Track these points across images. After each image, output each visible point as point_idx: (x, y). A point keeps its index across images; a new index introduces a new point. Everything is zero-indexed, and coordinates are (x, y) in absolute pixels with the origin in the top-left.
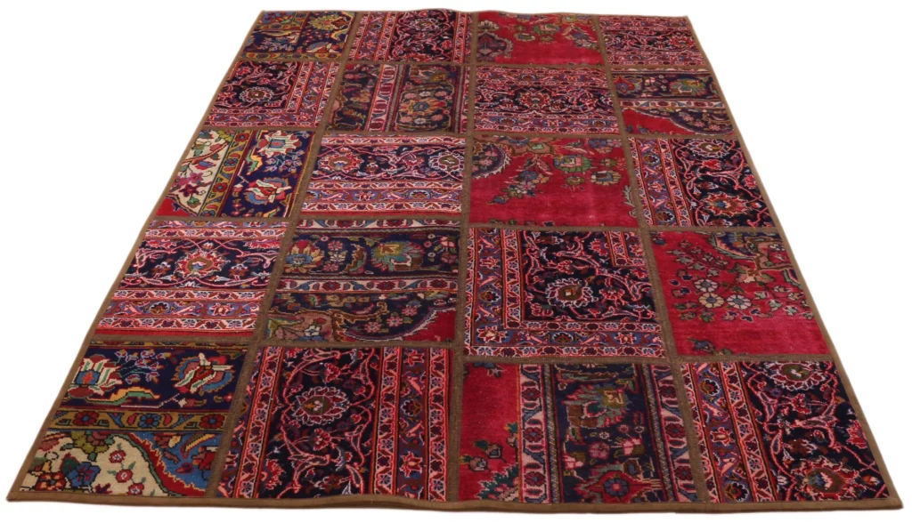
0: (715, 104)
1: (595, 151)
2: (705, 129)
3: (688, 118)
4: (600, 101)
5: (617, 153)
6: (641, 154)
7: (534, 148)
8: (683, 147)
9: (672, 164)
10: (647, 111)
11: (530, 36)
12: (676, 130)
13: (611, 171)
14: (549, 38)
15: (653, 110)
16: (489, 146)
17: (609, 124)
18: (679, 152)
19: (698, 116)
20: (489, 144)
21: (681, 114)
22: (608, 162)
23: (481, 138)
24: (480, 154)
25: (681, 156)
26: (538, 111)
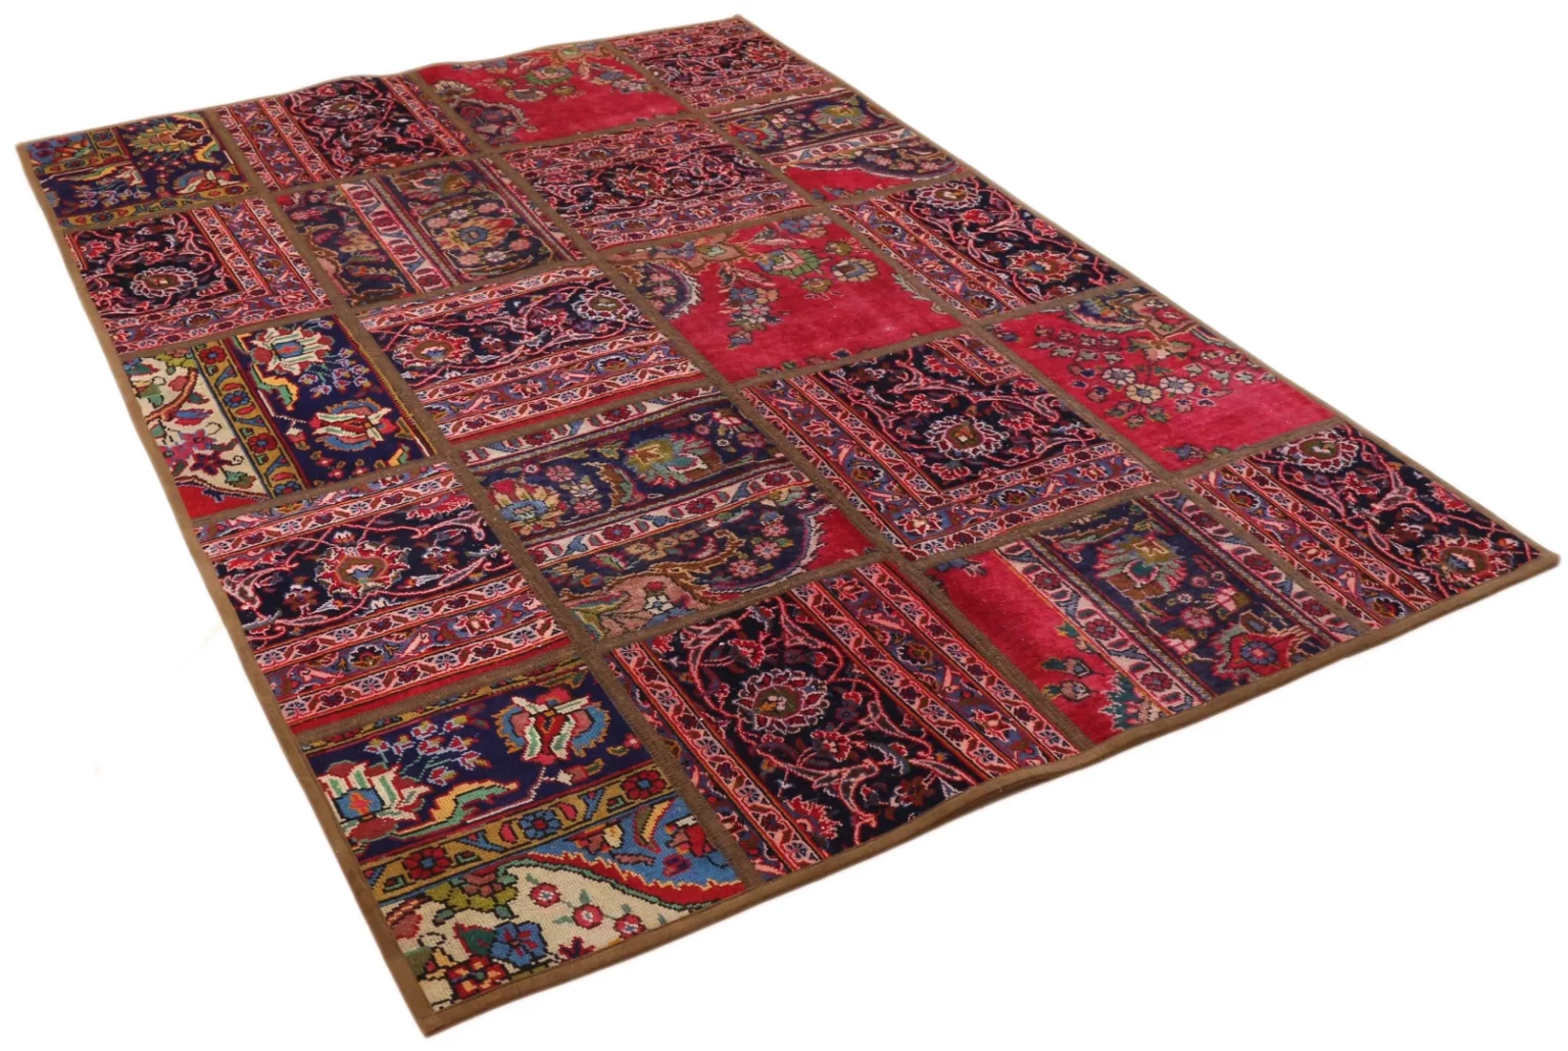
0: (899, 132)
1: (803, 237)
2: (920, 171)
3: (883, 162)
4: (737, 165)
5: (834, 233)
6: (866, 225)
7: (711, 254)
8: (915, 202)
9: (923, 229)
10: (817, 165)
11: (532, 91)
12: (885, 182)
13: (853, 260)
14: (566, 90)
15: (823, 160)
16: (645, 267)
17: (785, 195)
18: (918, 212)
19: (892, 154)
20: (641, 264)
21: (869, 158)
22: (837, 248)
23: (620, 258)
24: (643, 281)
25: (924, 216)
26: (662, 200)
